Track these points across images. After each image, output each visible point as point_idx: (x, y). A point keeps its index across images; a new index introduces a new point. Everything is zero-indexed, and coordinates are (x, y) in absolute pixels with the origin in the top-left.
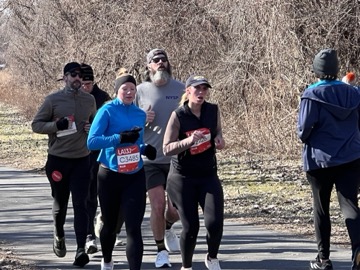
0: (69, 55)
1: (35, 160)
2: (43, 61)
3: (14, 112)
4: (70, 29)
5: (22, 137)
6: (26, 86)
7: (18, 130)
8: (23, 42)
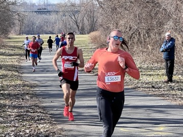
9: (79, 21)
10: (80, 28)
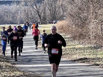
0: (90, 13)
1: (75, 56)
2: (80, 16)
3: (69, 36)
4: (91, 2)
5: (71, 47)
6: (74, 26)
7: (69, 44)
8: (72, 8)
9: (40, 11)
10: (42, 18)
